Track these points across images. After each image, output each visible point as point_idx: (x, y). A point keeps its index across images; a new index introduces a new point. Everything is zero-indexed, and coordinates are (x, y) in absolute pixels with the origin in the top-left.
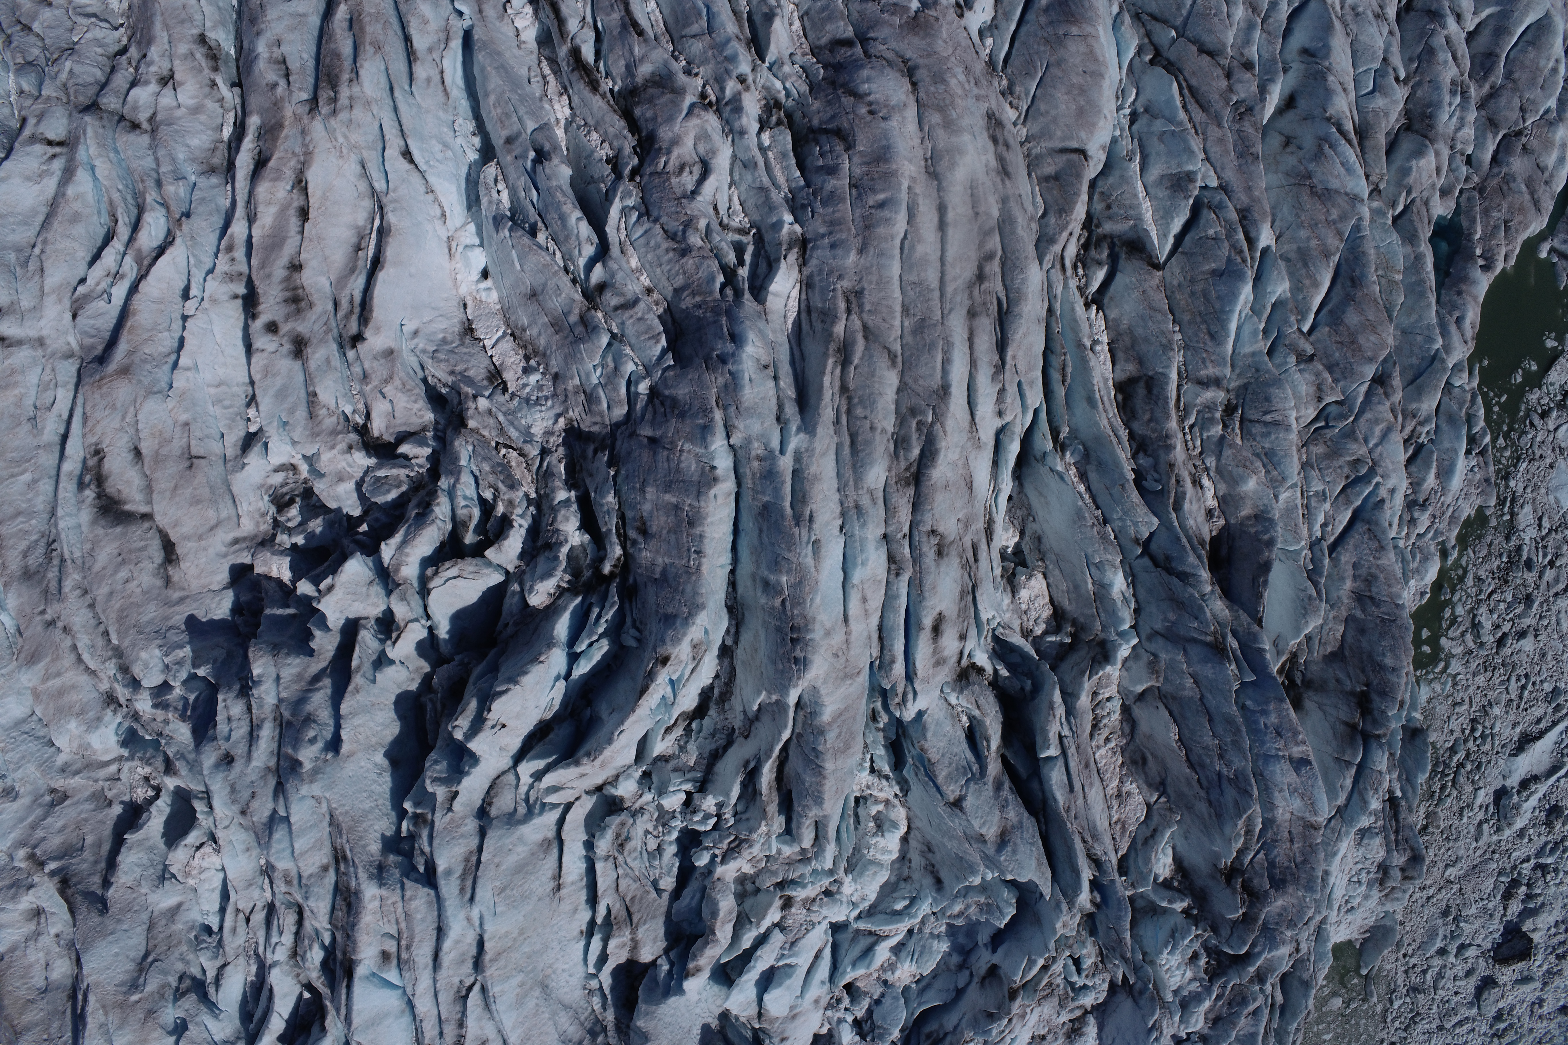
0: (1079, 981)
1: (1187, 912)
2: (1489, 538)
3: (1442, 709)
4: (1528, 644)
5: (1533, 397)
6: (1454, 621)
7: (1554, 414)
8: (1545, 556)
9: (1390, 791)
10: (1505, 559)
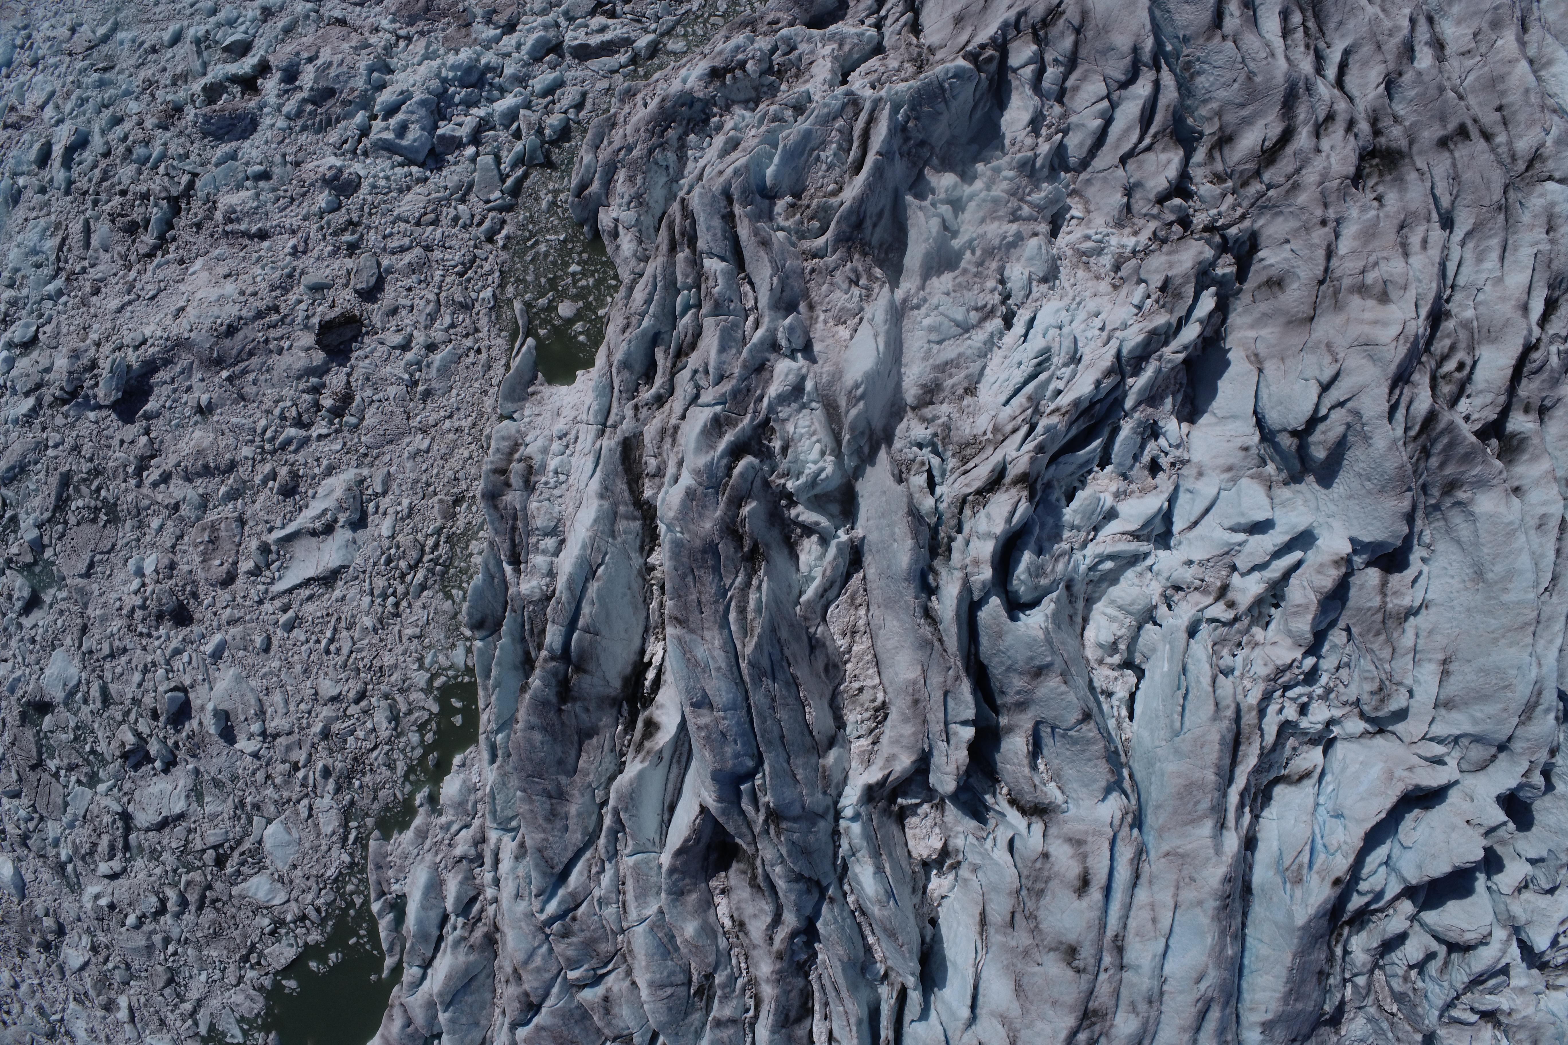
0: (926, 454)
1: (793, 503)
2: (375, 806)
3: (436, 634)
4: (328, 688)
5: (314, 937)
6: (422, 728)
7: (289, 918)
8: (305, 777)
9: (518, 572)
10: (357, 783)
